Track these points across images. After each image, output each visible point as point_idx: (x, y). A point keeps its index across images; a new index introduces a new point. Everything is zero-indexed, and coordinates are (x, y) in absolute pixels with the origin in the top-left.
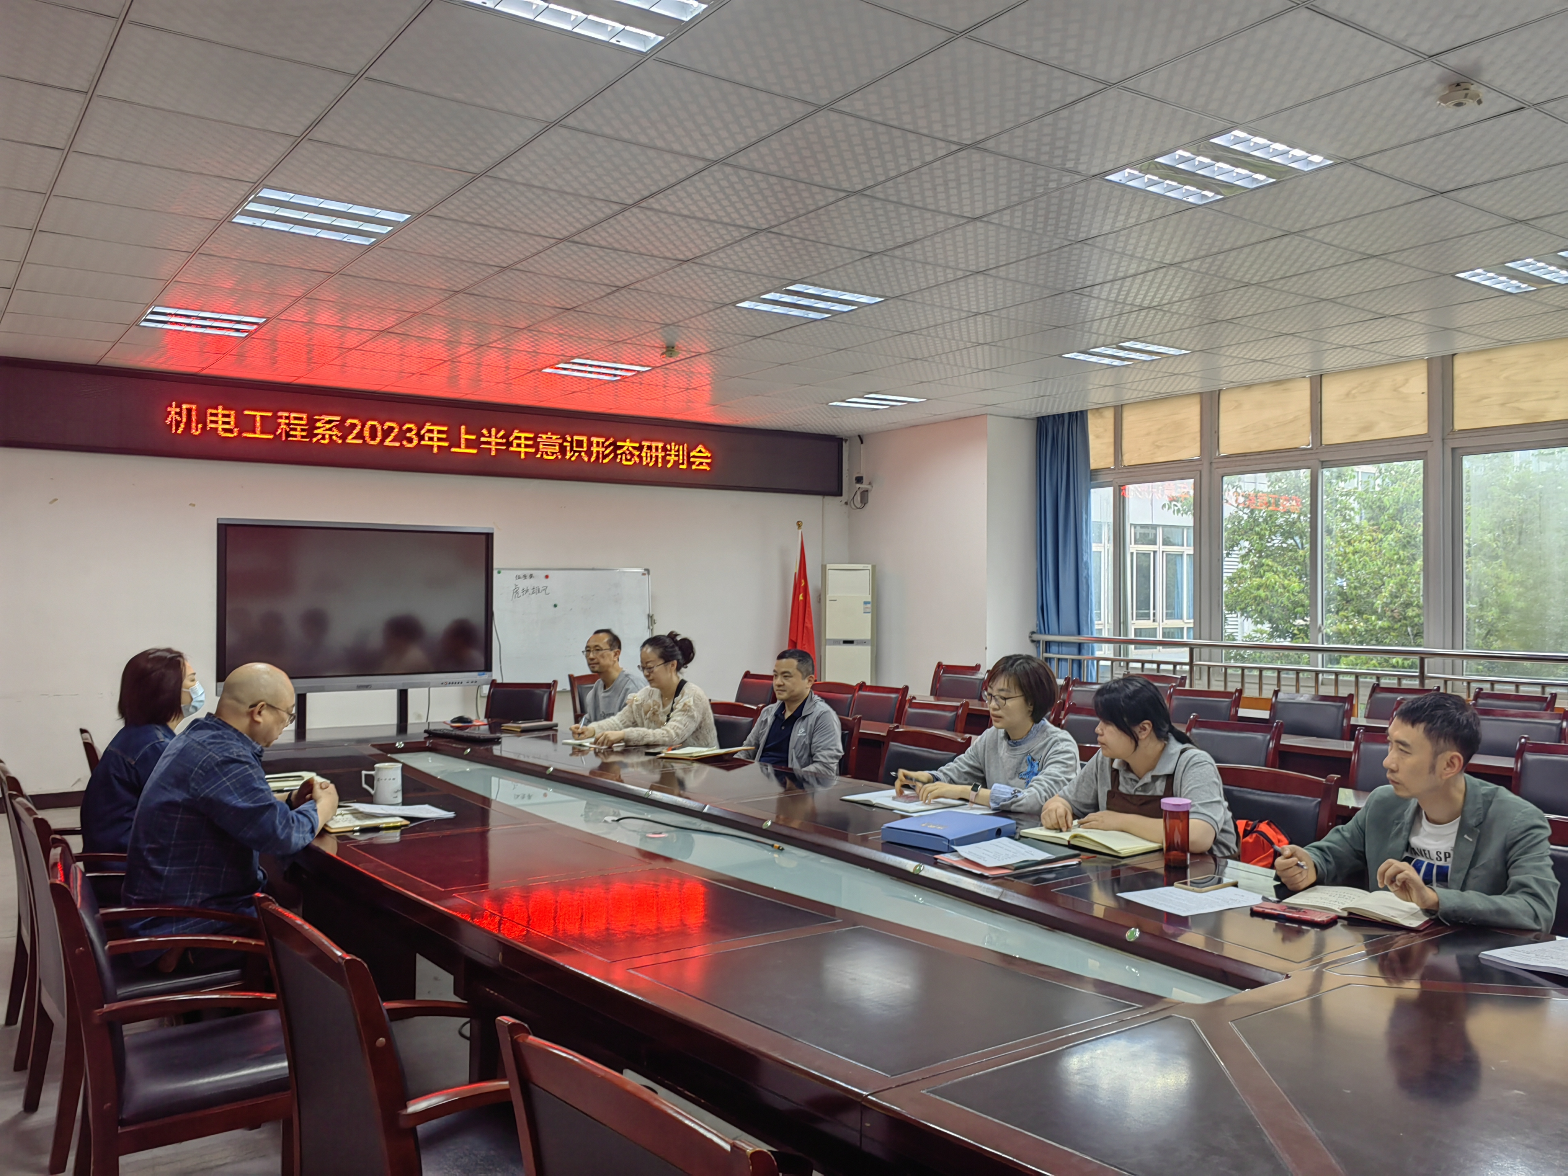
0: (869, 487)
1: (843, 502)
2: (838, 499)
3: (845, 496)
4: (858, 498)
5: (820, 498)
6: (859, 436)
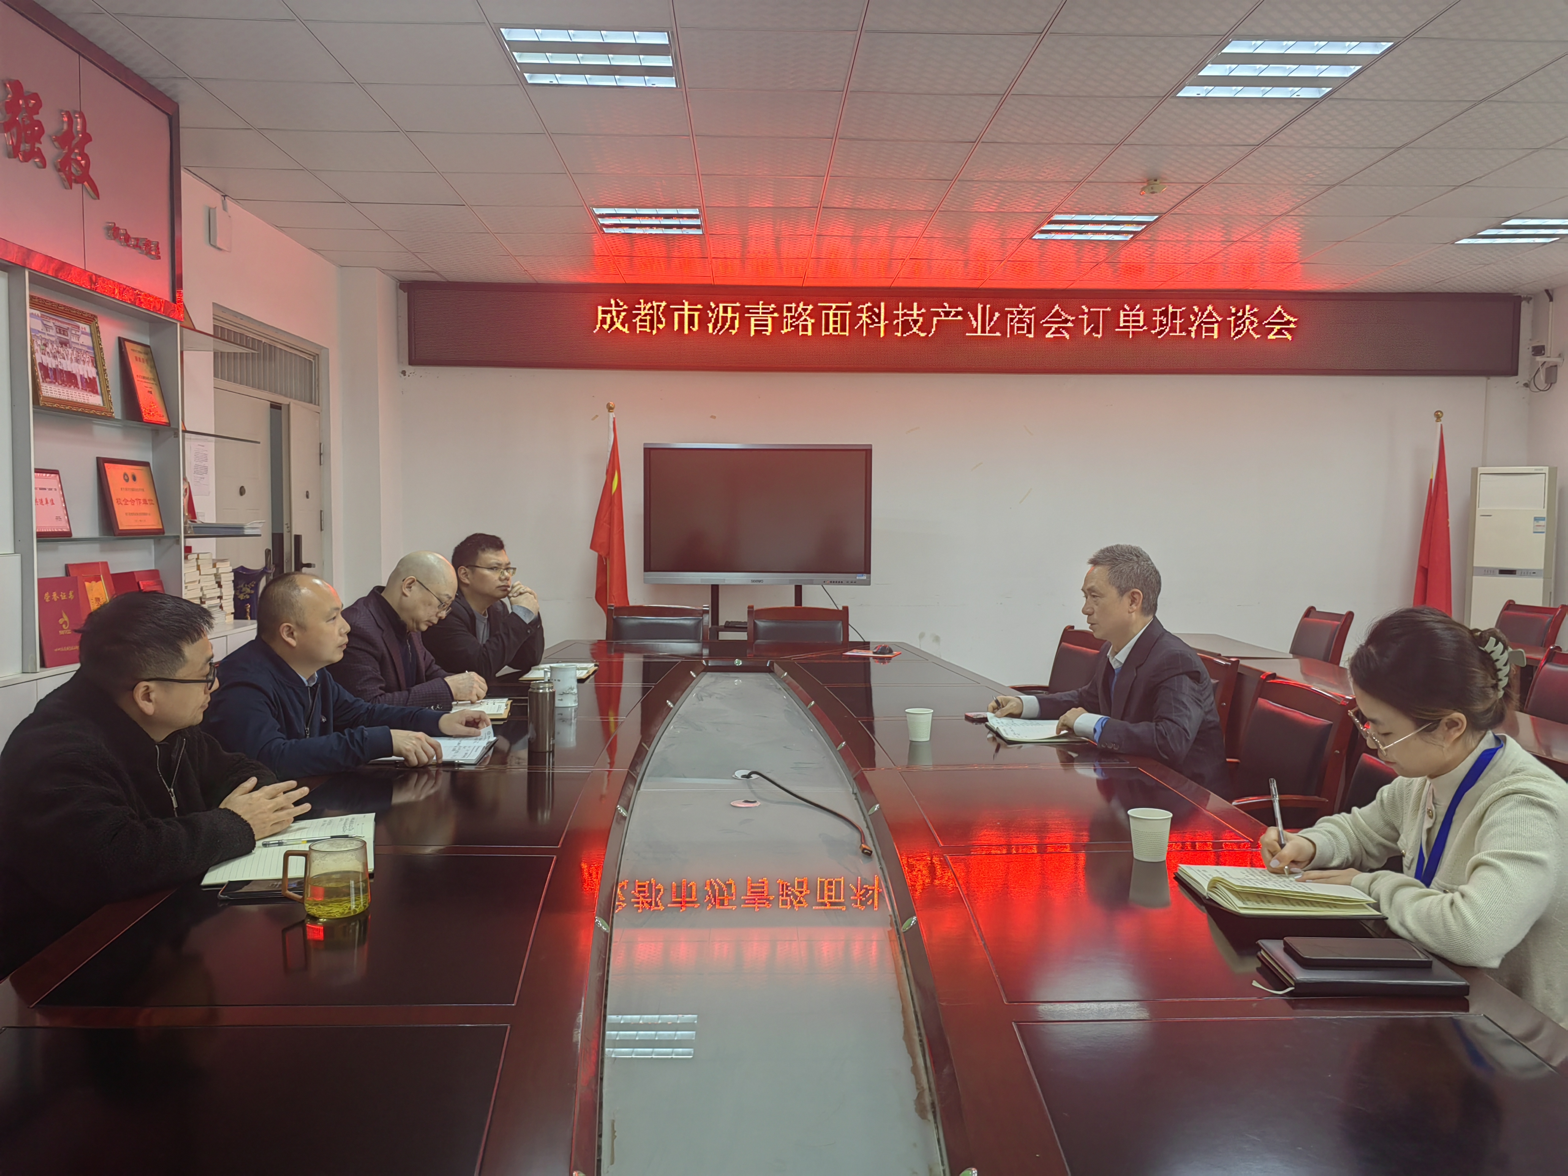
0: (1558, 360)
1: (1521, 384)
2: (1513, 379)
3: (1524, 374)
4: (1542, 376)
5: (1482, 380)
6: (1547, 291)
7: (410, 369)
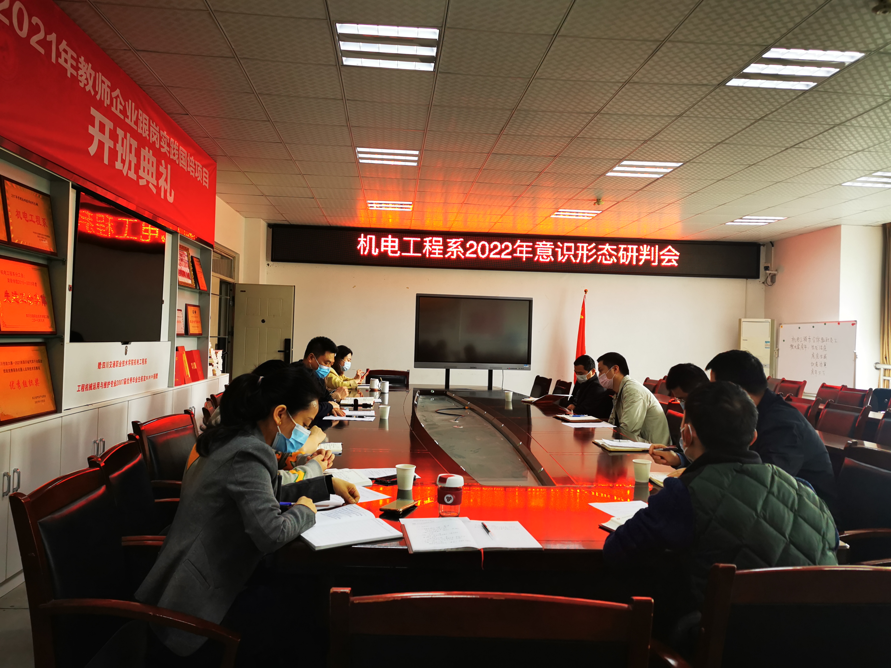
0: (776, 272)
1: (761, 282)
2: (758, 280)
3: (762, 278)
4: (769, 279)
5: (745, 280)
6: (771, 242)
7: (271, 263)
